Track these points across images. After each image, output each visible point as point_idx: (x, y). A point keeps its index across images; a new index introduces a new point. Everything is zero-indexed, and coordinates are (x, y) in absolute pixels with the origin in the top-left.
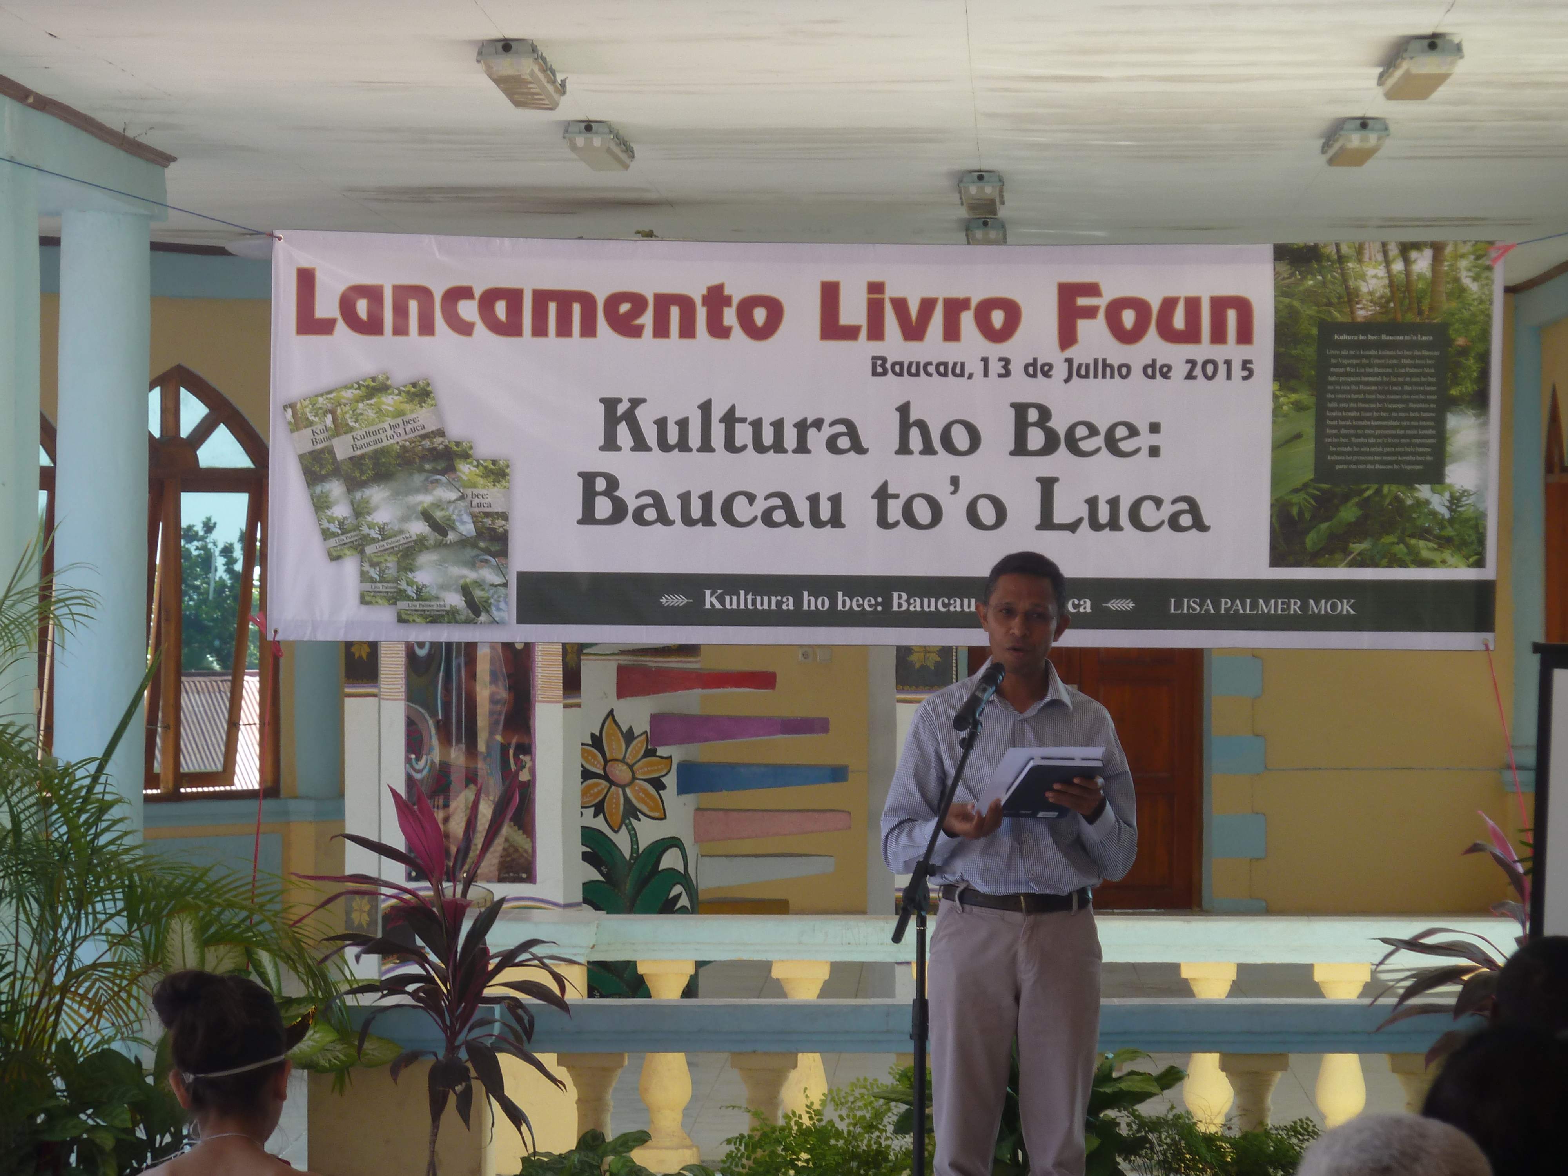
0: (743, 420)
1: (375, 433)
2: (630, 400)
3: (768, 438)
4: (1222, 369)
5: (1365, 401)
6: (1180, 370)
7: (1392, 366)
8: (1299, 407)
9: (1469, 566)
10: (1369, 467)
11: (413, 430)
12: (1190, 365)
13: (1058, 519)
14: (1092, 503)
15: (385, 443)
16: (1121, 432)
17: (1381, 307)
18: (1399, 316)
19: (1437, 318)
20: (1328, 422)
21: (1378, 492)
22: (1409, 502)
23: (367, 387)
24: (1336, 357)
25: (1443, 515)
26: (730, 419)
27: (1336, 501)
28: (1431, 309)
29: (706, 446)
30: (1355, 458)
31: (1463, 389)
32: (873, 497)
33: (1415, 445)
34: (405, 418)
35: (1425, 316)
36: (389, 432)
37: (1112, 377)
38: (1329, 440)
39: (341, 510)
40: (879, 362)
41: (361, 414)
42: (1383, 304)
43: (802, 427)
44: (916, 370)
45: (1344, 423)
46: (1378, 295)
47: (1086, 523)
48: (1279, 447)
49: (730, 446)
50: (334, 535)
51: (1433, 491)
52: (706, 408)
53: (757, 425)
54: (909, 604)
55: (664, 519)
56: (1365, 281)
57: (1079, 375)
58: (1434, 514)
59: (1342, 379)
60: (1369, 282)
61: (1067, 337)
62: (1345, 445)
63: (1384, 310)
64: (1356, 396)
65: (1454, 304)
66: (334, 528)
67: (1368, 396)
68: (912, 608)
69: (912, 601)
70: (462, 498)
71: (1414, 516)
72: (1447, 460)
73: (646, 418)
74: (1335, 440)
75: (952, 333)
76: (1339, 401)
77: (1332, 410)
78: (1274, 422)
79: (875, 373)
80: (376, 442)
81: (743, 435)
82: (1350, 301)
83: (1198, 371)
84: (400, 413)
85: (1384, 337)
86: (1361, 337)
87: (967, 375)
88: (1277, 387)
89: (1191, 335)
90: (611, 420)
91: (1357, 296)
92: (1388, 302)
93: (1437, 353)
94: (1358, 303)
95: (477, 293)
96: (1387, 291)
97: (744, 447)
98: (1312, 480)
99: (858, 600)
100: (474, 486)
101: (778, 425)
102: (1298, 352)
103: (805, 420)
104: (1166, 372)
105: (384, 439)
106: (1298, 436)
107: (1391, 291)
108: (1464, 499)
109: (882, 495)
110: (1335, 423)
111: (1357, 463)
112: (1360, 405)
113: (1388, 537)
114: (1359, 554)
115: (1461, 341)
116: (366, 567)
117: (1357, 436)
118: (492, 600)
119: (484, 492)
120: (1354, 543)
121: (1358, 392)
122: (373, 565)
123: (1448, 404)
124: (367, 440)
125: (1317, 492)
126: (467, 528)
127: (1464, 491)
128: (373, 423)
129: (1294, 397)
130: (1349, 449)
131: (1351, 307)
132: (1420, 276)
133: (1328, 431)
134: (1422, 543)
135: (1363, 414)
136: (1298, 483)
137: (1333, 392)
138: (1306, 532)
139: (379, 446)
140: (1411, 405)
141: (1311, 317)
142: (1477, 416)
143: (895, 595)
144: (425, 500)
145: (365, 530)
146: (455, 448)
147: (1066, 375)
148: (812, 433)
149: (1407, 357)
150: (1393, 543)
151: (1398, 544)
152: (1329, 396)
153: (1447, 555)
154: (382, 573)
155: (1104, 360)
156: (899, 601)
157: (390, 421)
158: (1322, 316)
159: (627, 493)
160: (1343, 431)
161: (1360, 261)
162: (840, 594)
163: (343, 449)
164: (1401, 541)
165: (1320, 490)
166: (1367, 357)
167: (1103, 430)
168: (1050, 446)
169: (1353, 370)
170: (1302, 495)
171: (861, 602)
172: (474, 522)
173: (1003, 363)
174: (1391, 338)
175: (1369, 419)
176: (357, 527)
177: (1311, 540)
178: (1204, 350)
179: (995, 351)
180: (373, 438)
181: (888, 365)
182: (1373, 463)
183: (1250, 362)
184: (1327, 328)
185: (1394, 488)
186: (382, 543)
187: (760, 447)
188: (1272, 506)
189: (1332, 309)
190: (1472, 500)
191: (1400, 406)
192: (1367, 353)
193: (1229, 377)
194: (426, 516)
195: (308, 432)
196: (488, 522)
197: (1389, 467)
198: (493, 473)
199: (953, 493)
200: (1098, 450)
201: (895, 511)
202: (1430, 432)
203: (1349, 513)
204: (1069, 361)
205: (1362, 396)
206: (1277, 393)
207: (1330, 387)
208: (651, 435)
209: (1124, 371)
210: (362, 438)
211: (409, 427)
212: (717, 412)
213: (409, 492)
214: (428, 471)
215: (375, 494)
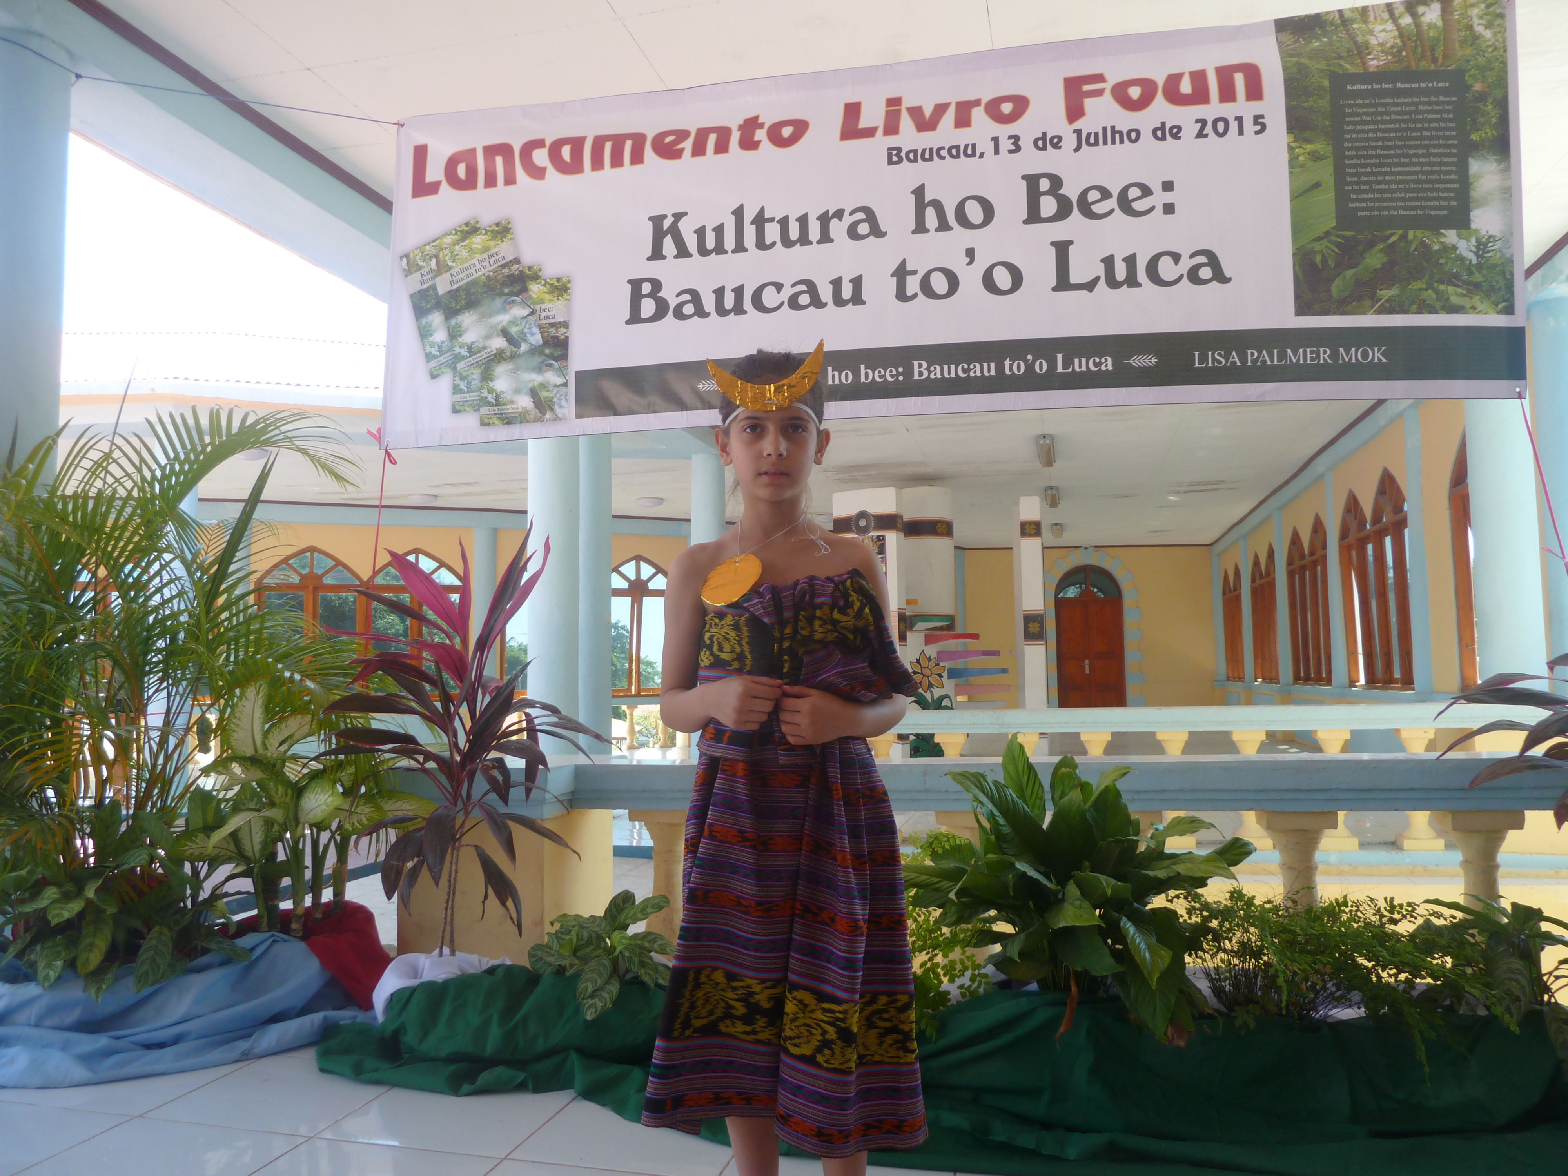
0: (772, 220)
1: (467, 269)
2: (674, 215)
3: (794, 232)
4: (1234, 126)
5: (1383, 148)
6: (1190, 130)
7: (1410, 113)
8: (1316, 157)
9: (1498, 313)
10: (1392, 212)
11: (496, 262)
12: (1200, 125)
13: (1073, 280)
14: (1109, 262)
15: (475, 275)
16: (1134, 193)
17: (1394, 56)
18: (1413, 64)
19: (1451, 65)
20: (1347, 170)
21: (1404, 237)
22: (1436, 247)
23: (462, 231)
24: (1350, 106)
25: (1470, 261)
26: (760, 220)
27: (1360, 248)
28: (1445, 57)
30: (1377, 204)
31: (1483, 135)
32: (892, 275)
33: (1438, 190)
34: (490, 253)
35: (1439, 64)
36: (478, 266)
37: (1122, 142)
38: (1350, 188)
39: (440, 336)
40: (894, 152)
41: (457, 255)
42: (1396, 53)
43: (825, 219)
44: (929, 155)
45: (1363, 170)
46: (1389, 45)
47: (1102, 281)
48: (1297, 197)
49: (761, 245)
50: (435, 357)
51: (1460, 236)
52: (738, 213)
53: (784, 222)
54: (930, 372)
55: (701, 312)
56: (1374, 35)
57: (1088, 143)
58: (1461, 259)
59: (1358, 127)
60: (1378, 35)
61: (1075, 112)
62: (1365, 192)
63: (1397, 59)
64: (1374, 144)
65: (1468, 51)
66: (434, 351)
67: (1386, 143)
68: (932, 376)
69: (932, 369)
70: (532, 313)
71: (1442, 261)
72: (1472, 205)
73: (687, 229)
74: (1355, 187)
75: (963, 121)
76: (1357, 149)
77: (1351, 157)
78: (1291, 173)
79: (890, 162)
80: (468, 276)
81: (772, 232)
82: (1360, 53)
83: (1209, 129)
84: (486, 249)
85: (1399, 85)
86: (1375, 86)
87: (978, 154)
88: (1292, 140)
89: (1200, 96)
90: (658, 234)
91: (1367, 48)
92: (1400, 51)
93: (1454, 99)
94: (1369, 54)
95: (548, 143)
96: (1398, 41)
97: (773, 244)
98: (1333, 228)
99: (880, 372)
100: (543, 302)
101: (803, 221)
102: (1310, 104)
103: (828, 211)
104: (1176, 132)
105: (474, 272)
106: (1317, 185)
107: (1403, 41)
108: (1490, 244)
109: (901, 273)
110: (1354, 170)
111: (1380, 209)
112: (1379, 152)
113: (1415, 283)
114: (1387, 301)
115: (1478, 87)
116: (458, 381)
117: (1379, 183)
118: (555, 400)
119: (549, 305)
120: (1381, 290)
121: (1377, 139)
122: (462, 378)
123: (1469, 149)
124: (461, 276)
125: (1339, 240)
126: (536, 339)
127: (1490, 237)
128: (465, 261)
129: (1310, 147)
130: (1370, 196)
131: (1362, 58)
132: (1431, 26)
133: (1348, 179)
134: (1451, 289)
135: (1382, 160)
136: (1320, 232)
137: (1350, 140)
138: (1332, 280)
139: (470, 279)
140: (1432, 150)
141: (1321, 71)
142: (1499, 162)
143: (916, 364)
144: (503, 319)
145: (457, 350)
146: (528, 272)
147: (1075, 145)
148: (834, 223)
149: (1424, 103)
150: (1421, 289)
151: (1426, 290)
152: (1346, 144)
153: (1476, 300)
154: (469, 384)
155: (1113, 128)
156: (920, 370)
157: (479, 257)
158: (1332, 69)
159: (669, 294)
160: (1363, 178)
161: (1366, 22)
162: (863, 367)
163: (443, 285)
164: (1430, 286)
165: (1343, 237)
166: (1384, 105)
167: (1115, 193)
168: (1063, 211)
169: (1369, 118)
170: (1325, 243)
171: (883, 373)
172: (541, 333)
173: (1013, 140)
174: (1406, 86)
175: (1389, 165)
176: (452, 348)
177: (1337, 288)
178: (1213, 109)
179: (1004, 131)
181: (903, 154)
182: (1397, 208)
183: (1262, 117)
184: (1339, 81)
185: (1419, 233)
186: (470, 359)
187: (787, 243)
188: (1294, 254)
189: (1342, 62)
190: (1498, 245)
191: (1421, 151)
192: (1383, 101)
193: (1241, 132)
194: (505, 333)
195: (417, 276)
196: (552, 331)
197: (1413, 213)
198: (558, 289)
199: (968, 264)
200: (1112, 211)
201: (913, 285)
202: (1452, 177)
203: (1374, 259)
204: (1078, 132)
205: (1380, 143)
206: (1292, 144)
207: (1347, 136)
208: (691, 243)
209: (1134, 135)
210: (458, 273)
211: (493, 259)
212: (749, 215)
213: (491, 315)
214: (506, 295)
215: (467, 319)
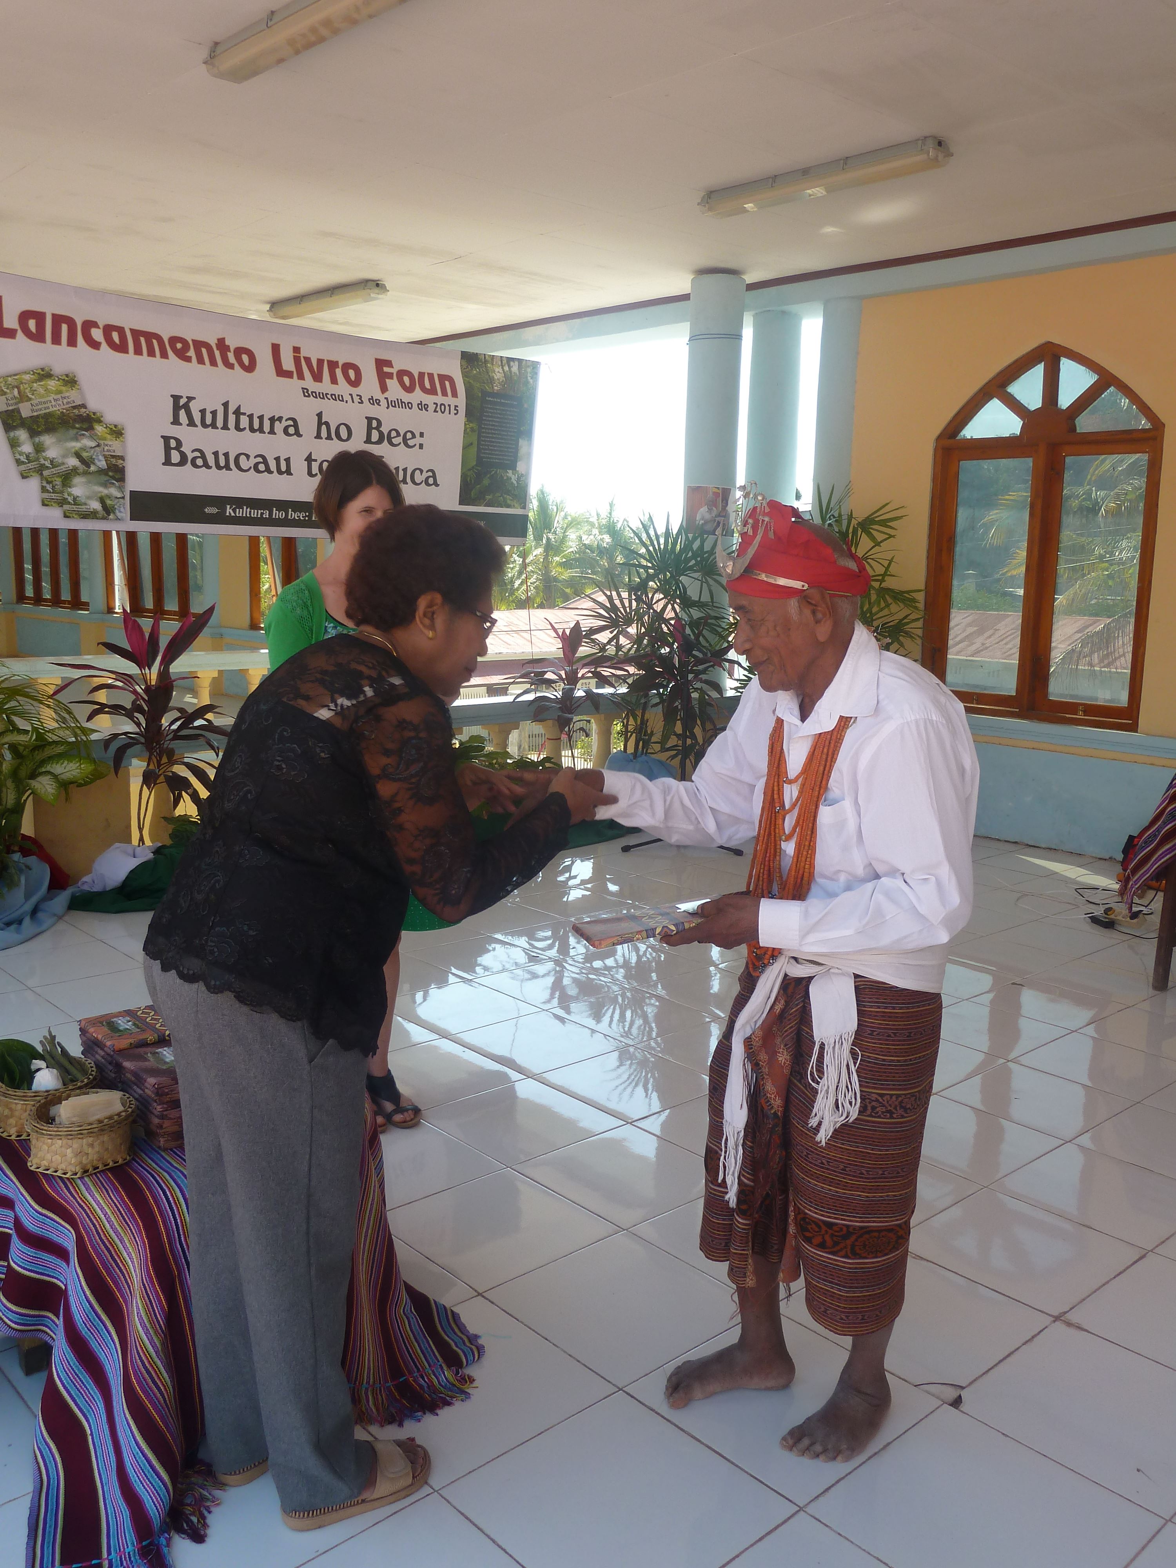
0: (244, 414)
1: (45, 403)
2: (187, 397)
3: (256, 426)
4: (447, 408)
6: (432, 407)
8: (473, 430)
11: (68, 403)
12: (435, 406)
15: (51, 409)
16: (409, 436)
17: (502, 386)
20: (481, 438)
22: (505, 478)
23: (39, 374)
26: (238, 412)
27: (482, 476)
28: (518, 390)
29: (225, 427)
30: (490, 456)
31: (524, 429)
32: (305, 460)
34: (62, 395)
35: (516, 392)
36: (53, 403)
38: (481, 446)
39: (27, 448)
40: (305, 391)
41: (36, 390)
43: (272, 420)
44: (323, 396)
46: (501, 380)
48: (465, 448)
49: (238, 428)
50: (23, 463)
51: (513, 473)
52: (226, 405)
53: (251, 417)
55: (206, 465)
57: (391, 406)
59: (488, 419)
61: (383, 387)
62: (487, 450)
63: (503, 388)
64: (491, 427)
66: (23, 459)
70: (98, 445)
71: (506, 484)
73: (195, 407)
74: (483, 447)
75: (334, 379)
76: (486, 429)
77: (484, 433)
78: (464, 437)
79: (304, 396)
80: (45, 409)
81: (244, 421)
83: (438, 409)
84: (59, 392)
85: (502, 401)
87: (344, 401)
88: (467, 419)
89: (433, 391)
90: (176, 408)
94: (494, 383)
95: (102, 326)
96: (504, 379)
97: (245, 428)
98: (476, 465)
100: (105, 439)
101: (261, 418)
102: (474, 404)
103: (274, 416)
104: (426, 407)
105: (51, 407)
106: (471, 444)
109: (309, 459)
110: (484, 439)
111: (491, 458)
112: (493, 432)
113: (498, 494)
114: (489, 501)
116: (44, 484)
117: (491, 446)
118: (117, 507)
119: (111, 443)
120: (487, 496)
121: (492, 425)
122: (48, 482)
123: (520, 435)
125: (475, 471)
126: (102, 464)
128: (43, 397)
129: (472, 425)
130: (489, 452)
131: (491, 385)
132: (515, 374)
133: (482, 442)
134: (508, 497)
135: (493, 436)
137: (484, 424)
139: (47, 411)
141: (478, 388)
144: (77, 446)
145: (42, 461)
146: (93, 416)
147: (386, 405)
148: (276, 424)
149: (509, 411)
150: (499, 496)
152: (481, 426)
153: (510, 502)
154: (53, 487)
155: (398, 400)
157: (53, 396)
158: (483, 388)
159: (187, 449)
160: (487, 443)
161: (492, 364)
163: (26, 411)
164: (501, 495)
165: (477, 470)
167: (402, 434)
168: (381, 440)
169: (492, 415)
170: (472, 472)
172: (105, 460)
173: (360, 397)
176: (37, 459)
177: (473, 493)
178: (439, 399)
179: (354, 390)
180: (44, 406)
181: (310, 392)
182: (496, 459)
183: (458, 406)
184: (486, 395)
185: (501, 471)
186: (52, 469)
187: (252, 430)
188: (461, 476)
189: (485, 385)
192: (497, 407)
193: (449, 413)
194: (78, 456)
195: (3, 399)
196: (113, 461)
198: (115, 433)
200: (400, 444)
201: (314, 467)
202: (514, 446)
203: (486, 481)
205: (494, 428)
206: (466, 422)
207: (483, 422)
208: (197, 418)
209: (409, 405)
210: (37, 405)
211: (65, 401)
212: (232, 409)
213: (67, 440)
214: (78, 429)
215: (47, 440)
